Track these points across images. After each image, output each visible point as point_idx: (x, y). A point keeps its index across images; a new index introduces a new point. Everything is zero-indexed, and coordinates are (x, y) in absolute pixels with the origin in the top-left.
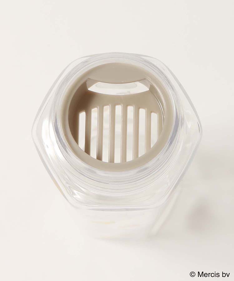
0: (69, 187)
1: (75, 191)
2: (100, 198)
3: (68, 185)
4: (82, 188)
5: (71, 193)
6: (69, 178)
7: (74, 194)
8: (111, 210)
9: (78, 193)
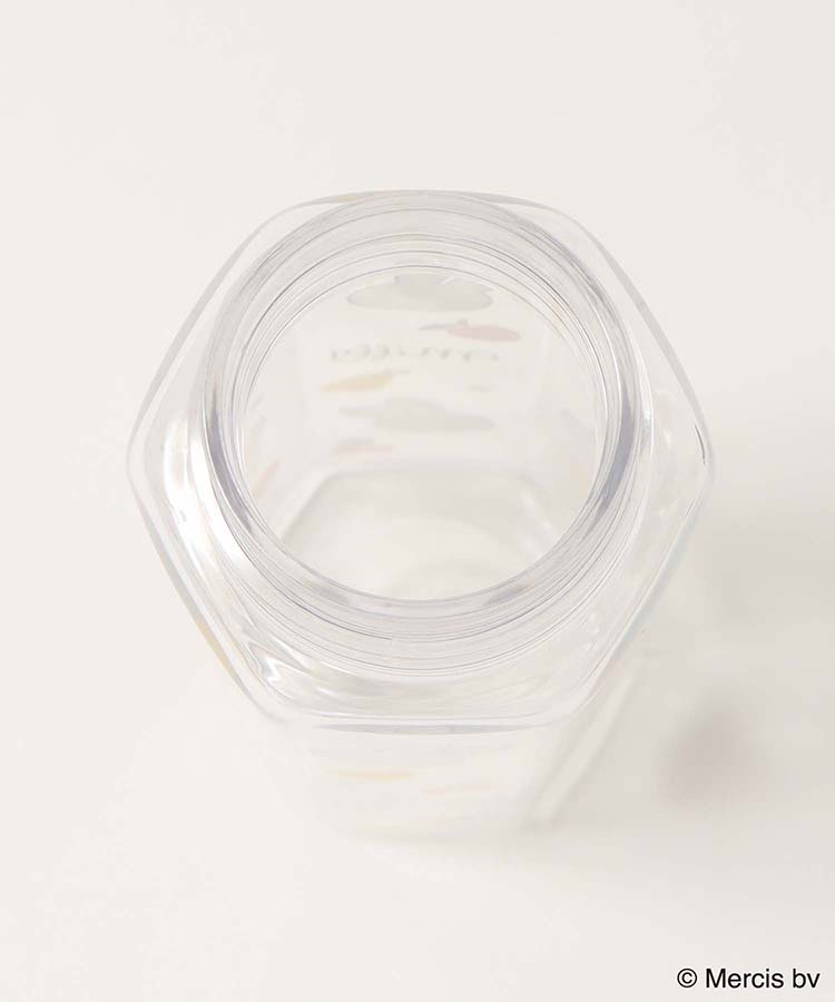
0: (251, 644)
1: (271, 662)
2: (360, 686)
3: (245, 640)
4: (290, 651)
5: (260, 669)
6: (251, 618)
7: (266, 670)
8: (397, 730)
9: (277, 667)
